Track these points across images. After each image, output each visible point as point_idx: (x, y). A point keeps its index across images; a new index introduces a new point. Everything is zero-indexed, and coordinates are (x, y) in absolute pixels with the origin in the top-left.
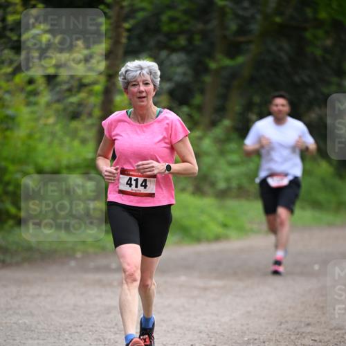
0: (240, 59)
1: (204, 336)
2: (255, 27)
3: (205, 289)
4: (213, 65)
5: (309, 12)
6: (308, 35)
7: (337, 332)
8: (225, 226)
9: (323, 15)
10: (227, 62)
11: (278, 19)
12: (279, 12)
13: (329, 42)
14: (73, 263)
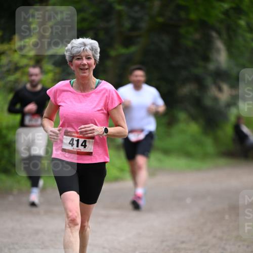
0: (133, 49)
1: (107, 251)
2: (144, 25)
3: (107, 217)
4: (113, 53)
5: (183, 14)
6: (182, 31)
7: (204, 248)
8: (122, 170)
9: (193, 16)
10: (123, 51)
11: (160, 20)
12: (161, 14)
13: (197, 36)
14: (11, 198)
